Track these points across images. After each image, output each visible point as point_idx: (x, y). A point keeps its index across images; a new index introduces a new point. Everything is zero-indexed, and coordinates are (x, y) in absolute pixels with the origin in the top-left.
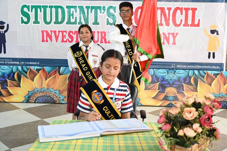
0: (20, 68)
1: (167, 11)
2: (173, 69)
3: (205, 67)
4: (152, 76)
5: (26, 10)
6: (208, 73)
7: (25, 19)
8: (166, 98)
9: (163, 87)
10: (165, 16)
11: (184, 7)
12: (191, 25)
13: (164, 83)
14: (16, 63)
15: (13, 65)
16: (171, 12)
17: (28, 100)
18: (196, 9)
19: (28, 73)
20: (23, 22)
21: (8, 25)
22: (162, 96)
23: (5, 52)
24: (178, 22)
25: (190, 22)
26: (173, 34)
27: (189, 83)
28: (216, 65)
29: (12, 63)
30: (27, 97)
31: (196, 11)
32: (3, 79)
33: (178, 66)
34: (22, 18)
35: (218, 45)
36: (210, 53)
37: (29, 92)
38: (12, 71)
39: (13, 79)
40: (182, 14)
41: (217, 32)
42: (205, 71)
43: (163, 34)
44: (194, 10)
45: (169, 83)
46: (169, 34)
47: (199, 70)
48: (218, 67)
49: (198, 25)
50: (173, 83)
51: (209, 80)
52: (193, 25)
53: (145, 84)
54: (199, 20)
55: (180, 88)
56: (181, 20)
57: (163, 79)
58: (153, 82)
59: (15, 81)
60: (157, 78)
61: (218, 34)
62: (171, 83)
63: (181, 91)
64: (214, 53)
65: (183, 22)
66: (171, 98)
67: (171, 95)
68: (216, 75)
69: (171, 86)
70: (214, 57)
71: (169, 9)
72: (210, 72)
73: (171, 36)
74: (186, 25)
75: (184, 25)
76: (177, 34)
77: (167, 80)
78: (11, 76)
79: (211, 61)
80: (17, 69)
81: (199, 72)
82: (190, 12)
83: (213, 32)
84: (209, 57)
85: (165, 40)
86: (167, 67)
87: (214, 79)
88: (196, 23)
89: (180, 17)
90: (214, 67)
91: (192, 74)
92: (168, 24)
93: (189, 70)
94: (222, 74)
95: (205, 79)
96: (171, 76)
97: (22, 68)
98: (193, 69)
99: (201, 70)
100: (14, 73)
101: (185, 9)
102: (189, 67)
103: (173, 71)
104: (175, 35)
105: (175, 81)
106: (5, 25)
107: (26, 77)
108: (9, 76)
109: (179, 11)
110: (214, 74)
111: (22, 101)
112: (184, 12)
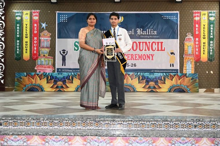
0: (73, 73)
1: (148, 44)
2: (152, 73)
3: (169, 71)
4: (142, 76)
5: (77, 44)
6: (170, 75)
7: (76, 48)
8: (149, 87)
9: (148, 82)
10: (147, 45)
11: (156, 41)
12: (161, 50)
13: (148, 80)
14: (70, 71)
15: (69, 72)
16: (150, 44)
17: (77, 90)
18: (162, 42)
19: (77, 76)
20: (75, 50)
21: (67, 51)
22: (148, 86)
23: (65, 65)
24: (154, 49)
25: (160, 49)
26: (152, 55)
27: (161, 80)
28: (174, 70)
29: (68, 71)
30: (76, 88)
31: (163, 43)
32: (64, 79)
33: (155, 71)
34: (75, 48)
35: (175, 60)
36: (171, 64)
37: (78, 86)
38: (69, 75)
39: (69, 79)
40: (156, 45)
41: (174, 53)
42: (169, 73)
43: (147, 55)
44: (162, 43)
45: (151, 80)
46: (150, 55)
47: (166, 73)
48: (175, 71)
49: (164, 50)
50: (153, 80)
51: (171, 78)
52: (162, 50)
53: (139, 81)
54: (164, 48)
55: (156, 82)
56: (156, 48)
57: (148, 78)
58: (142, 79)
59: (70, 80)
60: (145, 77)
61: (174, 54)
62: (152, 79)
63: (157, 83)
64: (173, 64)
65: (157, 49)
66: (152, 88)
67: (152, 86)
68: (175, 75)
69: (152, 81)
70: (173, 66)
71: (149, 43)
72: (171, 74)
73: (151, 56)
74: (158, 50)
75: (157, 50)
76: (154, 55)
77: (149, 78)
78: (68, 78)
79: (172, 68)
80: (71, 74)
81: (166, 74)
82: (160, 44)
83: (172, 53)
84: (171, 66)
85: (148, 58)
86: (149, 72)
87: (174, 78)
88: (163, 49)
89: (155, 46)
90: (174, 71)
91: (162, 75)
92: (149, 50)
93: (161, 73)
94: (178, 75)
95: (169, 78)
96: (151, 76)
97: (74, 74)
98: (163, 73)
99: (167, 73)
100: (70, 76)
101: (157, 42)
102: (161, 71)
103: (152, 74)
104: (153, 55)
105: (154, 78)
106: (66, 52)
107: (76, 78)
108: (67, 78)
109: (154, 44)
110: (174, 75)
111: (74, 90)
112: (157, 44)
